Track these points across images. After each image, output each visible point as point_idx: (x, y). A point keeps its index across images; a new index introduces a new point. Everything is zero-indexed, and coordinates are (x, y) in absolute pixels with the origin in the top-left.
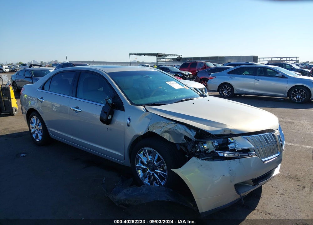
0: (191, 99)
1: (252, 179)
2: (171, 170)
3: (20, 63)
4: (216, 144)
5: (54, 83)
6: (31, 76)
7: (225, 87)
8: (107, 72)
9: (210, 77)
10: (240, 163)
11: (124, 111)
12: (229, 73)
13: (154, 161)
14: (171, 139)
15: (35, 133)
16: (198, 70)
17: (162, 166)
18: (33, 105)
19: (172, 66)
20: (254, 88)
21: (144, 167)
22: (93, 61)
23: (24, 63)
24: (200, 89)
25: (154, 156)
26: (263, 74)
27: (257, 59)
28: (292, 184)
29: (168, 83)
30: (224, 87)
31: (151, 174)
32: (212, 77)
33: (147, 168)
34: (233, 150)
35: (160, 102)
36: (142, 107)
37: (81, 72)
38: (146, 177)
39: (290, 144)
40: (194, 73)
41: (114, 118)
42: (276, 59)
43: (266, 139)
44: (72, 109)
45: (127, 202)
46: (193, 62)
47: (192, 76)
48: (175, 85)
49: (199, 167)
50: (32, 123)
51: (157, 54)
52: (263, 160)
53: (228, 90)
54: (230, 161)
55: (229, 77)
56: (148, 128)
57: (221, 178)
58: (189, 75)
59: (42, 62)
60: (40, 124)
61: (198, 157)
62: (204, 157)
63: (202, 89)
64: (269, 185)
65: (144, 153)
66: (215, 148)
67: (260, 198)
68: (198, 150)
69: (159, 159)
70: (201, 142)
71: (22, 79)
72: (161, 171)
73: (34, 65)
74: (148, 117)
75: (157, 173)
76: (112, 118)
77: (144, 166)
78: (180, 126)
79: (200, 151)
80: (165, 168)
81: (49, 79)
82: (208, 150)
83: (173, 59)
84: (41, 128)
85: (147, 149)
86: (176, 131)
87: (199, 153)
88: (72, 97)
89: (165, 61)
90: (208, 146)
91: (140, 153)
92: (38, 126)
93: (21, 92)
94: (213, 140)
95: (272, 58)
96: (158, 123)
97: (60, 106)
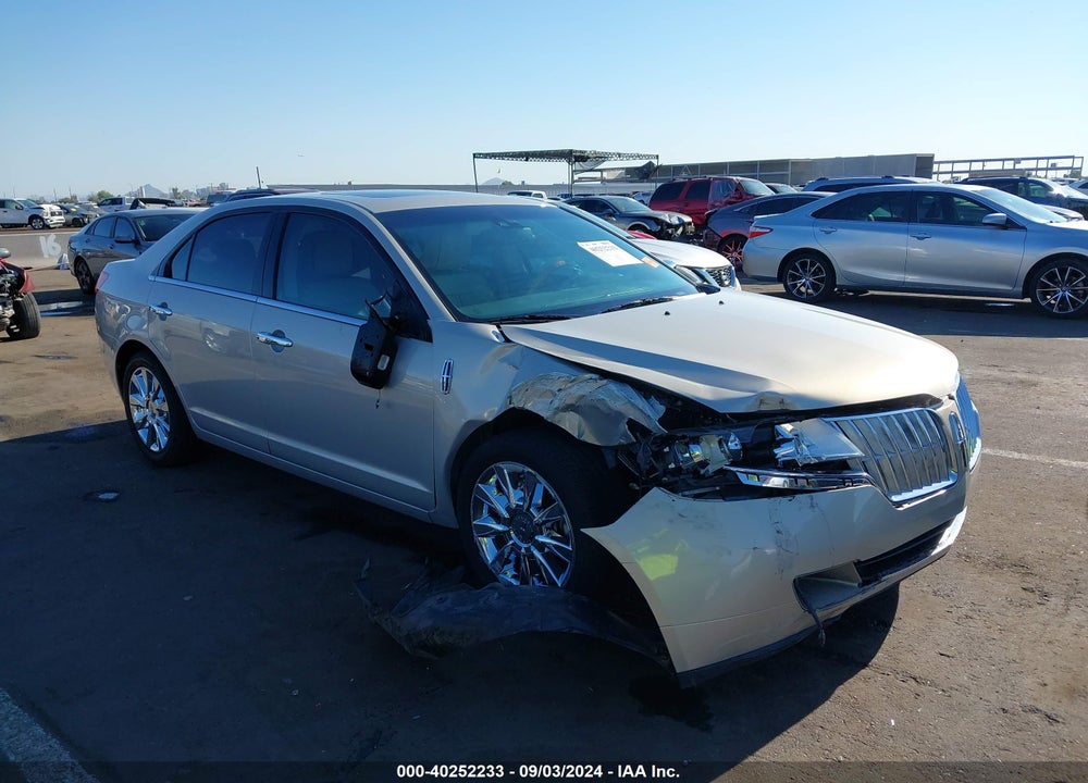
0: (661, 301)
1: (855, 564)
2: (582, 530)
3: (100, 195)
4: (734, 444)
5: (205, 255)
6: (136, 237)
7: (803, 265)
8: (375, 212)
9: (752, 229)
10: (812, 506)
11: (431, 341)
12: (817, 215)
13: (529, 506)
14: (587, 432)
15: (147, 425)
16: (713, 206)
17: (558, 523)
18: (137, 329)
19: (624, 195)
20: (906, 267)
21: (500, 528)
22: (350, 183)
23: (116, 196)
24: (711, 272)
25: (531, 491)
26: (940, 218)
27: (931, 167)
28: (1006, 586)
29: (587, 246)
30: (800, 264)
31: (523, 551)
32: (758, 230)
33: (509, 531)
34: (789, 466)
35: (554, 311)
36: (493, 328)
37: (288, 215)
38: (508, 561)
39: (1016, 455)
40: (699, 218)
41: (399, 366)
42: (997, 166)
43: (907, 430)
44: (263, 338)
45: (436, 638)
46: (699, 178)
47: (691, 228)
48: (611, 253)
49: (671, 522)
50: (136, 391)
51: (571, 151)
52: (895, 498)
53: (814, 274)
54: (778, 499)
55: (817, 229)
56: (511, 397)
57: (749, 558)
58: (683, 224)
59: (175, 190)
60: (161, 394)
61: (673, 488)
62: (690, 487)
63: (720, 269)
64: (925, 589)
65: (497, 482)
66: (729, 458)
67: (889, 630)
68: (672, 466)
69: (547, 499)
70: (684, 437)
71: (107, 248)
72: (553, 538)
73: (147, 201)
74: (507, 360)
75: (541, 547)
76: (390, 365)
77: (499, 523)
78: (613, 387)
79: (678, 470)
80: (568, 528)
81: (187, 241)
82: (704, 464)
83: (628, 170)
84: (165, 408)
85: (507, 468)
86: (601, 407)
87: (674, 476)
88: (260, 300)
89: (603, 180)
90: (705, 451)
91: (485, 481)
92: (154, 400)
93: (97, 287)
94: (722, 431)
95: (983, 161)
96: (542, 378)
97: (230, 333)
